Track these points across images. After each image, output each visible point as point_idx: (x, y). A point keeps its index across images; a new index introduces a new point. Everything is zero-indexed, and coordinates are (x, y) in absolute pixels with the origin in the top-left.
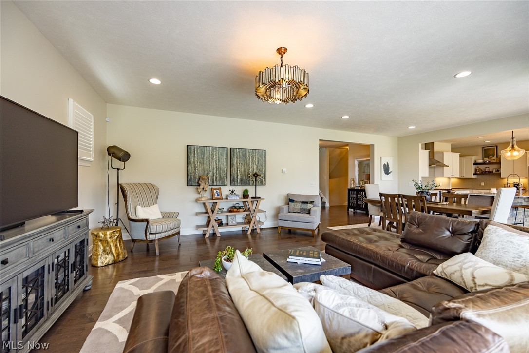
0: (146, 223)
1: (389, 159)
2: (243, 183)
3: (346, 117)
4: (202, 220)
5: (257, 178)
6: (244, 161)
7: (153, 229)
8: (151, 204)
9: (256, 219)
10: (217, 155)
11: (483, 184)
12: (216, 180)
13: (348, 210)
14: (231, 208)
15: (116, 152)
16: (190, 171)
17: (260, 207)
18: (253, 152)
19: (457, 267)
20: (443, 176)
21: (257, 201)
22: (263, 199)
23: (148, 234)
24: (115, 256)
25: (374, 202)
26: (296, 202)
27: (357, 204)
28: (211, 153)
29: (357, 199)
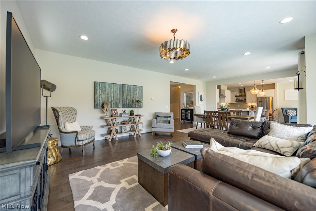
0: (76, 134)
1: (202, 93)
2: (130, 106)
3: (187, 70)
4: (105, 131)
5: (138, 103)
6: (130, 92)
7: (81, 137)
8: (73, 121)
9: (139, 128)
10: (114, 88)
11: (239, 106)
12: (113, 105)
13: (181, 121)
14: (123, 122)
15: (46, 84)
16: (97, 99)
17: (141, 121)
18: (135, 87)
19: (267, 142)
20: (224, 102)
21: (139, 117)
22: (142, 116)
23: (77, 141)
24: (56, 159)
25: (198, 116)
26: (161, 117)
27: (186, 118)
28: (110, 87)
29: (186, 115)
